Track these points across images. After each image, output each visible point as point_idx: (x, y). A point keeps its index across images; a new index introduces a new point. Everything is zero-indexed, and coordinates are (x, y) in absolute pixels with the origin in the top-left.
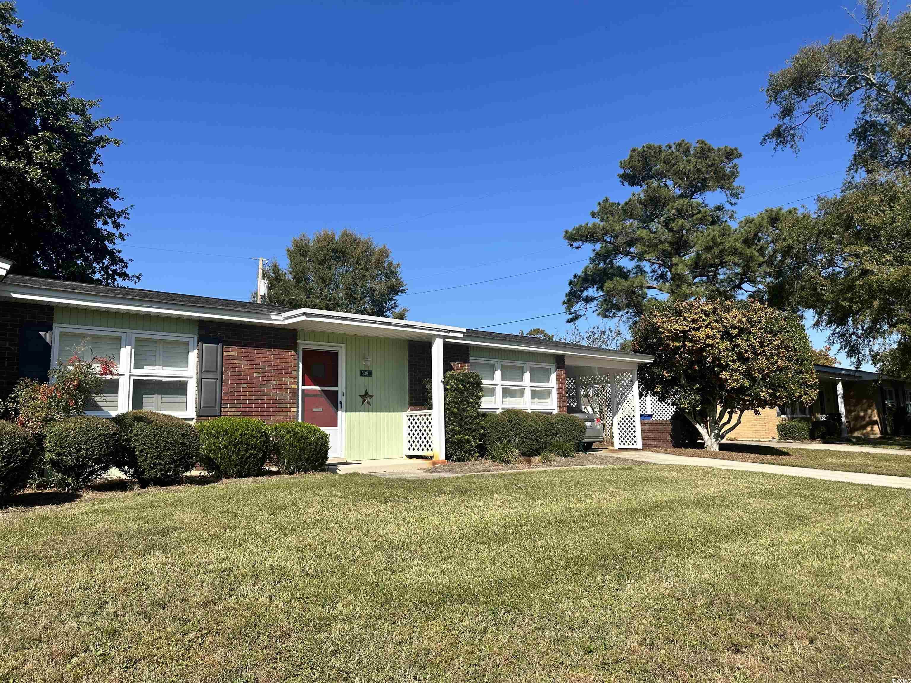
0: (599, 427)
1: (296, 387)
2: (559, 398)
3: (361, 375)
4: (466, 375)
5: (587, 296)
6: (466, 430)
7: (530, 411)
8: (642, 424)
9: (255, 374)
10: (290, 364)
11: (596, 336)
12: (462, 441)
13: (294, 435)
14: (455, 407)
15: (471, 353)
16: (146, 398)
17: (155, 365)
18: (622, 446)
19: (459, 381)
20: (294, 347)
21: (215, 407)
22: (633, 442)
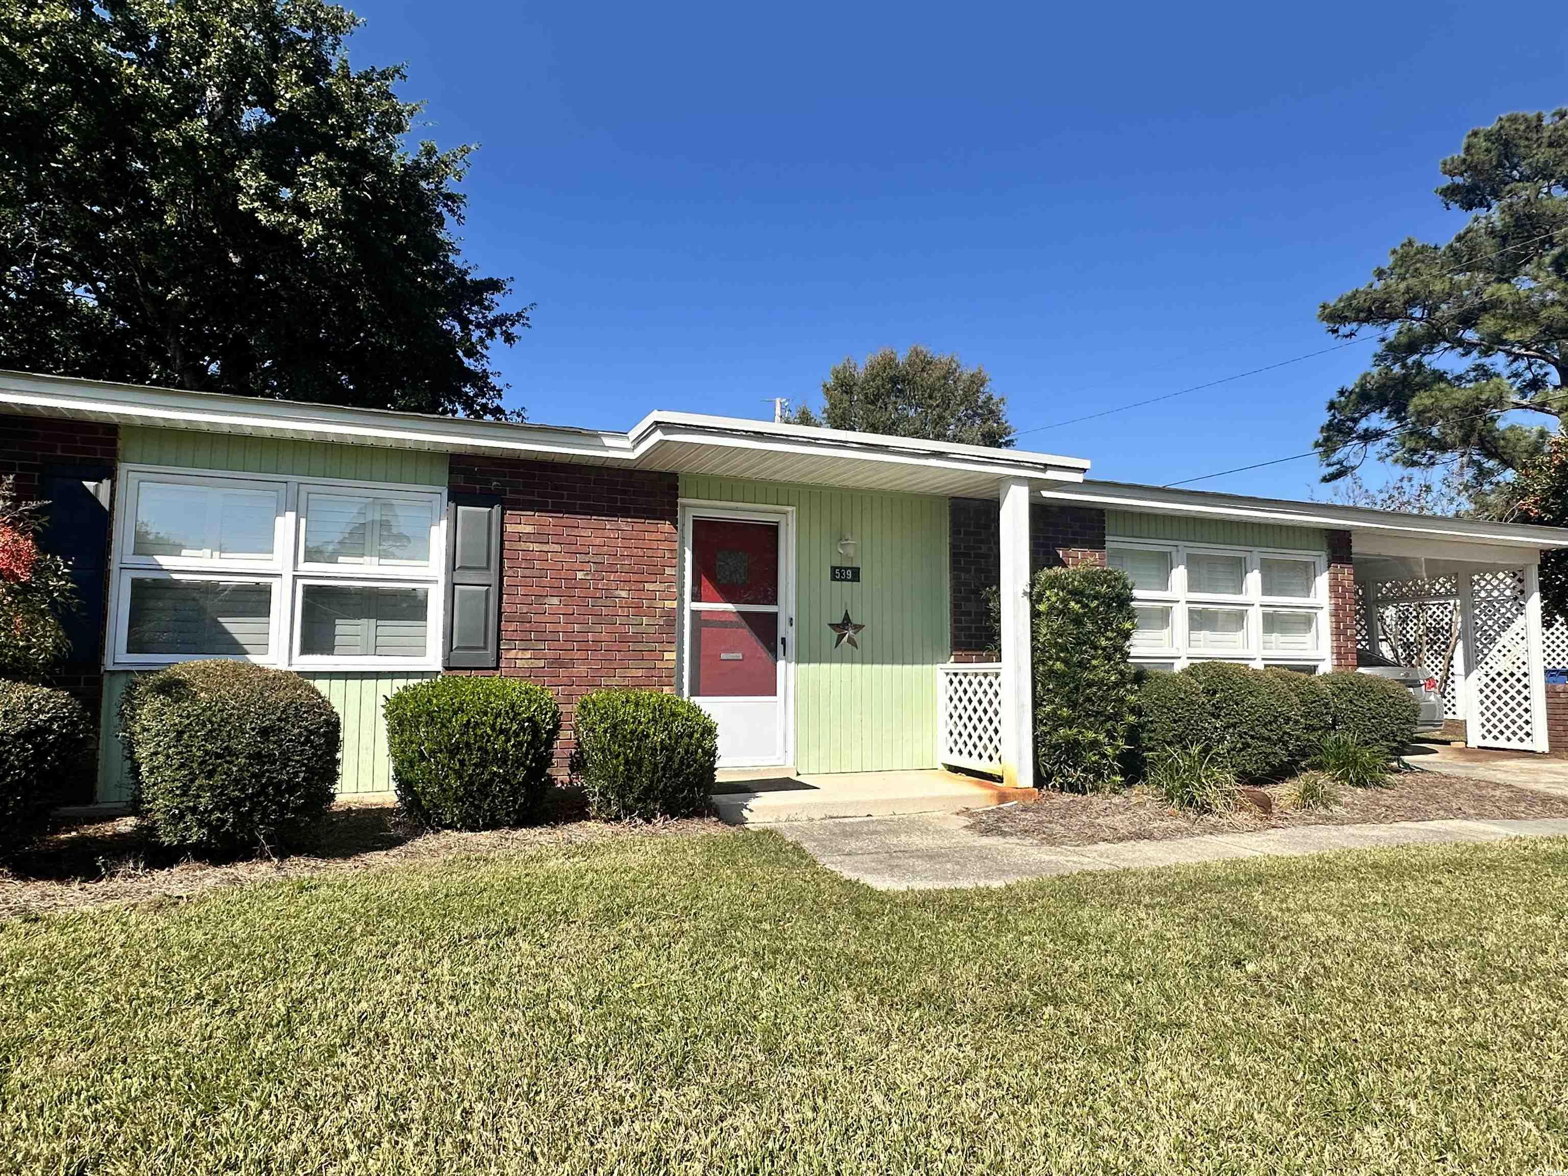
0: (1432, 698)
1: (675, 604)
2: (1338, 632)
3: (834, 578)
4: (1090, 579)
5: (1366, 430)
6: (1088, 715)
7: (1259, 665)
8: (1551, 694)
9: (580, 575)
10: (660, 553)
11: (1405, 499)
12: (1077, 742)
13: (614, 726)
14: (1057, 659)
15: (1109, 524)
16: (344, 628)
17: (362, 555)
18: (1490, 742)
19: (1069, 592)
20: (670, 514)
21: (485, 648)
22: (1521, 734)
